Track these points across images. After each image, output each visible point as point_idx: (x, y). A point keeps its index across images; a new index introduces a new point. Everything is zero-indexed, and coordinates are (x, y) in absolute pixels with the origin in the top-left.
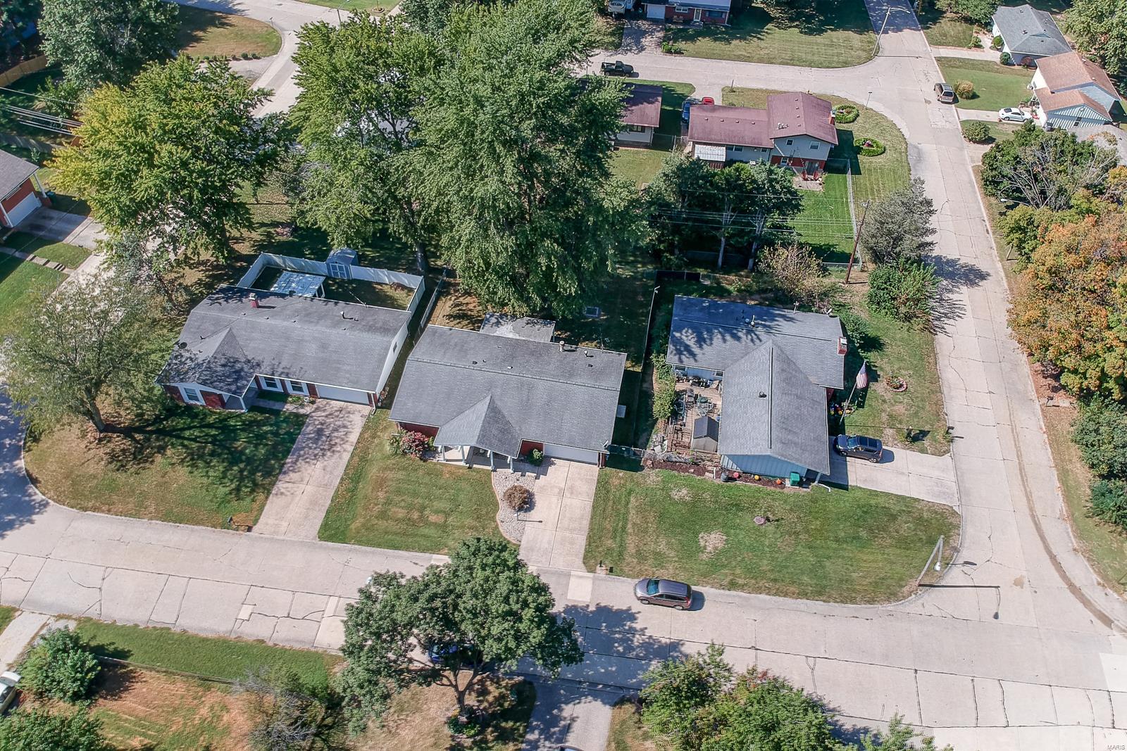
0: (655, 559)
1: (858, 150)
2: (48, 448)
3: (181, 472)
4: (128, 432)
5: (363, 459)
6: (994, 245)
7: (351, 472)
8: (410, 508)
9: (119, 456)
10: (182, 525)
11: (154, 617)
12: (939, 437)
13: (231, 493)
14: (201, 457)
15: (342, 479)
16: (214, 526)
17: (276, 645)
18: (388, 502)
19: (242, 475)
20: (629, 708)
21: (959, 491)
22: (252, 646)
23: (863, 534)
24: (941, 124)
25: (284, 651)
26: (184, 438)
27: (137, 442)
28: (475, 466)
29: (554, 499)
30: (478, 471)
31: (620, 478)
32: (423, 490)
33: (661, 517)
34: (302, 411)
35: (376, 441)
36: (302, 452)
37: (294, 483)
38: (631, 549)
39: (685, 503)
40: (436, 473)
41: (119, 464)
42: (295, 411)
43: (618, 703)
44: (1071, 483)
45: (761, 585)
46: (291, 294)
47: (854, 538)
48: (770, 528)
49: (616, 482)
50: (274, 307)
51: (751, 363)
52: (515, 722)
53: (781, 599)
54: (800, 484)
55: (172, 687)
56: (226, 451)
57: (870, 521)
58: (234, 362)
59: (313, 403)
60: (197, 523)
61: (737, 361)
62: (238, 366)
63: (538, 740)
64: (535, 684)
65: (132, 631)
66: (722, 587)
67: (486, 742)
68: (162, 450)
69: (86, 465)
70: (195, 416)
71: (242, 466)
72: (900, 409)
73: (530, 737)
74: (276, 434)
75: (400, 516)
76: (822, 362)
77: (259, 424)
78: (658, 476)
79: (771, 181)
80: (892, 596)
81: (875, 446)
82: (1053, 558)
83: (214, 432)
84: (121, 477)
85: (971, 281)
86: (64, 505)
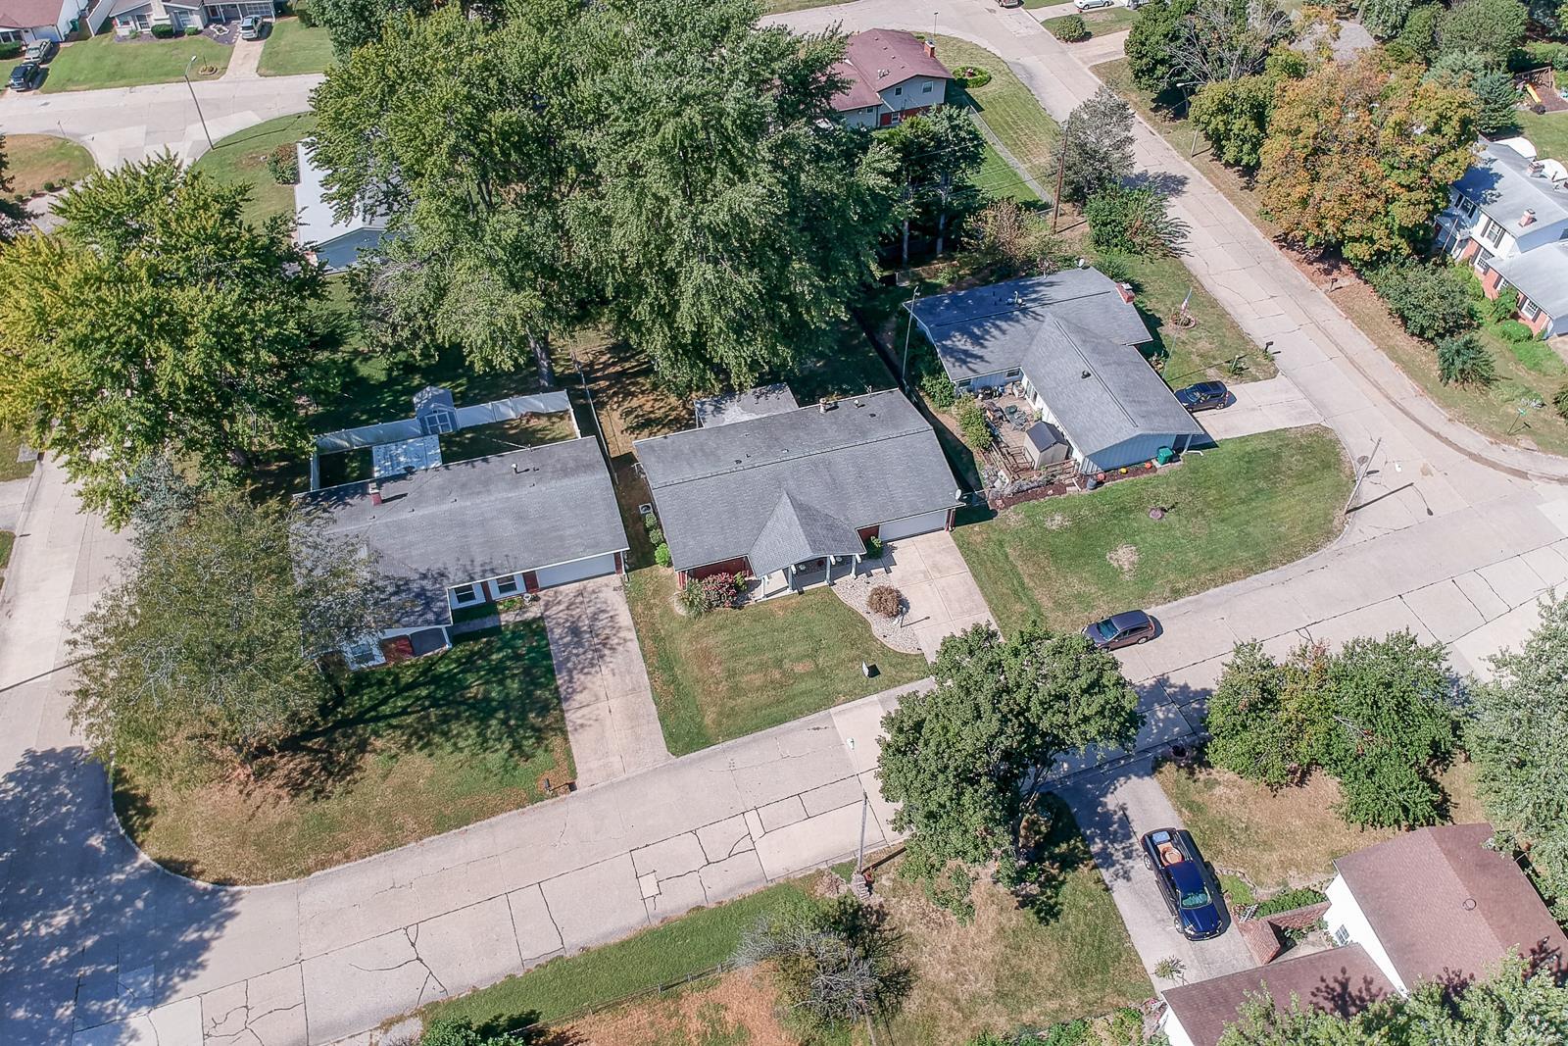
0: (1080, 602)
1: (963, 83)
2: (174, 820)
3: (417, 761)
4: (291, 745)
5: (657, 639)
6: (1169, 145)
7: (654, 660)
8: (762, 667)
9: (303, 782)
10: (470, 826)
11: (526, 955)
12: (1261, 359)
13: (511, 756)
14: (431, 728)
15: (648, 673)
16: (519, 806)
17: (721, 903)
18: (732, 674)
19: (509, 726)
20: (1169, 768)
21: (1316, 406)
22: (694, 920)
23: (1262, 484)
24: (1023, 31)
25: (738, 904)
26: (386, 717)
27: (317, 752)
28: (804, 589)
29: (926, 586)
30: (813, 592)
31: (980, 533)
32: (764, 641)
33: (1054, 554)
34: (529, 615)
35: (657, 612)
36: (569, 665)
37: (588, 705)
38: (1047, 603)
39: (1068, 530)
40: (762, 616)
41: (311, 792)
42: (518, 619)
43: (1155, 768)
44: (1405, 358)
45: (1203, 580)
46: (410, 470)
47: (1257, 492)
48: (1171, 516)
49: (979, 539)
50: (405, 495)
51: (1045, 346)
52: (1068, 843)
53: (1231, 585)
54: (1170, 460)
55: (628, 1020)
56: (462, 708)
57: (1260, 469)
58: (406, 584)
59: (536, 599)
60: (493, 814)
61: (1026, 350)
62: (415, 587)
63: (1105, 849)
64: (1055, 792)
65: (510, 986)
66: (1166, 600)
67: (1054, 878)
68: (362, 747)
69: (259, 814)
70: (381, 683)
71: (501, 715)
72: (1204, 345)
73: (1095, 848)
74: (517, 657)
75: (758, 683)
76: (1114, 318)
77: (484, 655)
78: (1018, 514)
79: (953, 128)
80: (1330, 535)
81: (1219, 388)
82: (1438, 436)
83: (424, 693)
84: (332, 807)
85: (1174, 189)
86: (267, 882)
